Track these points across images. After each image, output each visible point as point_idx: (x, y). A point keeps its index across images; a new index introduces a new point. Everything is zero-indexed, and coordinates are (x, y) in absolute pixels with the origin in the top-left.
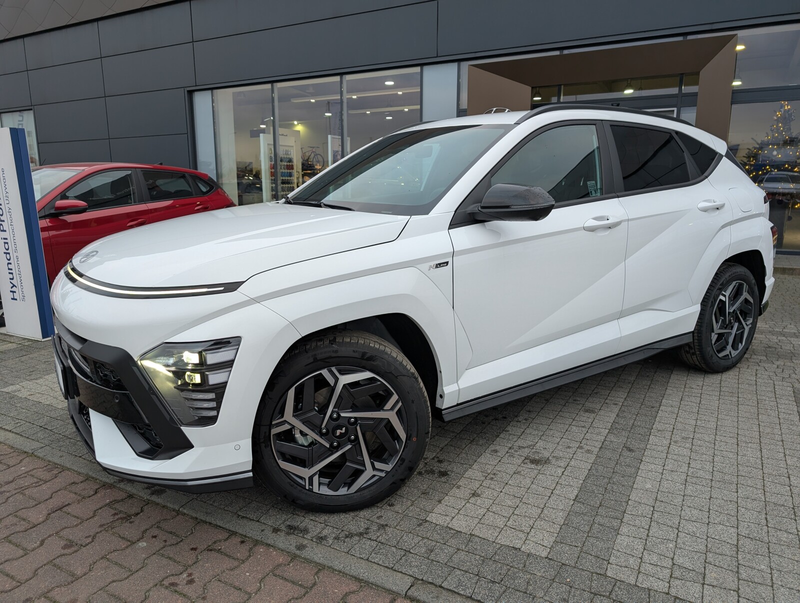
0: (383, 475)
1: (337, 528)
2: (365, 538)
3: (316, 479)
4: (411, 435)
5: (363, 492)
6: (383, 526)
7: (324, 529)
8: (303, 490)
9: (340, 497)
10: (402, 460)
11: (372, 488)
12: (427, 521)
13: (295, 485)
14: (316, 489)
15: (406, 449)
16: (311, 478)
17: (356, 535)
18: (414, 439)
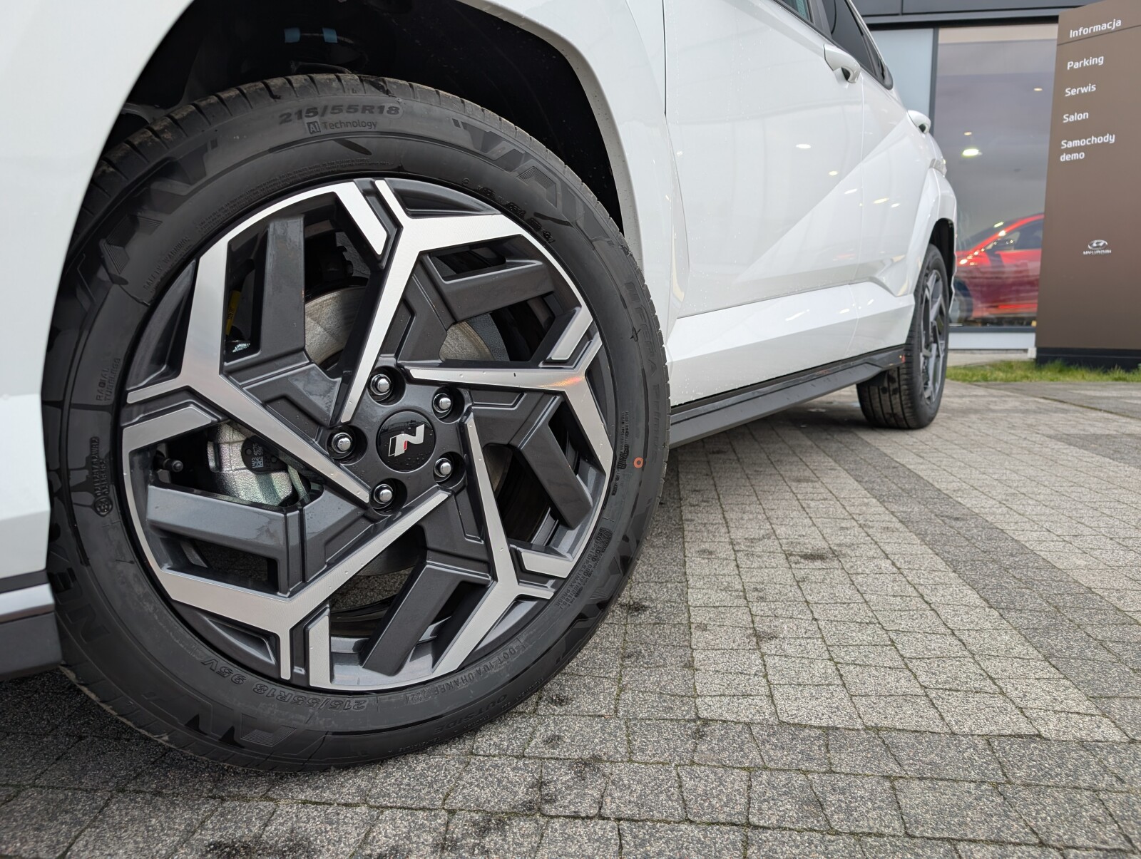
0: (546, 593)
1: (423, 809)
2: (558, 817)
3: (320, 631)
4: (627, 447)
5: (486, 663)
6: (588, 766)
7: (372, 823)
8: (271, 686)
9: (409, 694)
10: (601, 535)
11: (514, 645)
12: (706, 722)
13: (237, 671)
14: (319, 675)
15: (612, 498)
16: (300, 633)
17: (513, 814)
18: (637, 462)
